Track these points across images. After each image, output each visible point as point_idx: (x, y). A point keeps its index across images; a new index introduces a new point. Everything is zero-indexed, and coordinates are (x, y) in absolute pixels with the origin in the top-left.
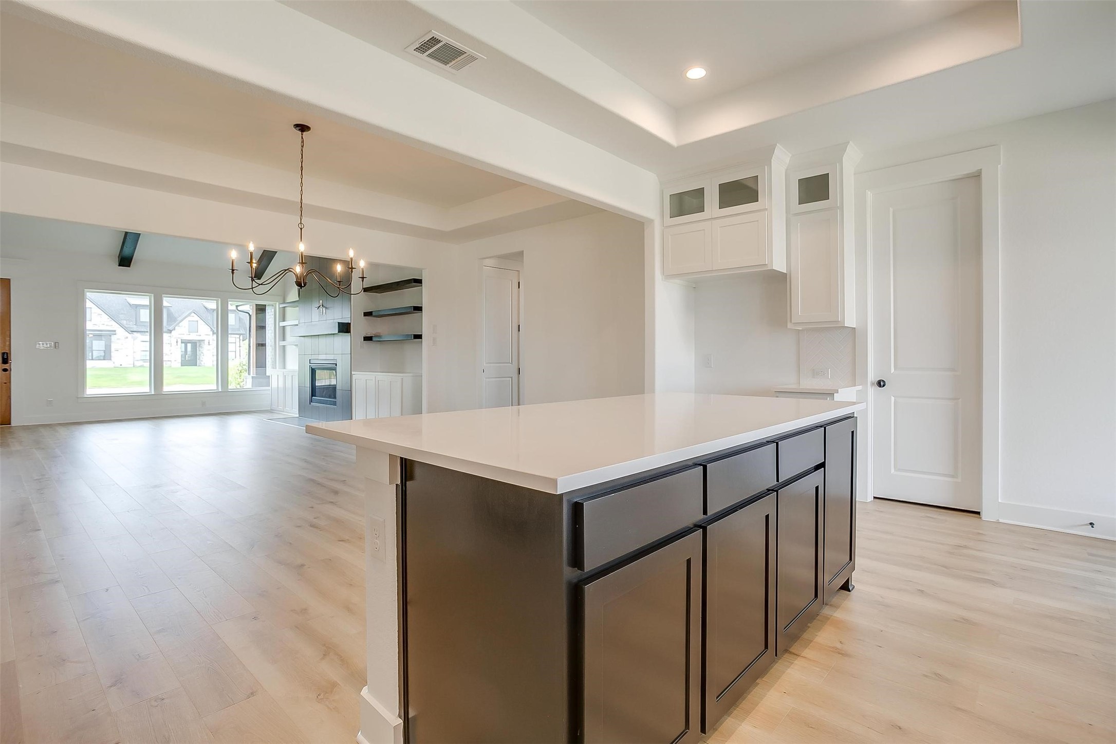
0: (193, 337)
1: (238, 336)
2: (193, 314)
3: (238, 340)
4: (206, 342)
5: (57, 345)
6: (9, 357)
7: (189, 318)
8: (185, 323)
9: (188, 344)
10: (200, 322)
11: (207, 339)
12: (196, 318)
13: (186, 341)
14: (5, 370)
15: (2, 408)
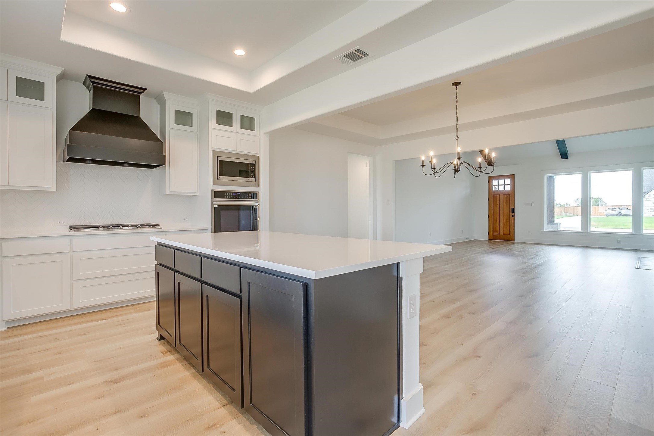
6: (514, 209)
14: (513, 216)
15: (512, 233)
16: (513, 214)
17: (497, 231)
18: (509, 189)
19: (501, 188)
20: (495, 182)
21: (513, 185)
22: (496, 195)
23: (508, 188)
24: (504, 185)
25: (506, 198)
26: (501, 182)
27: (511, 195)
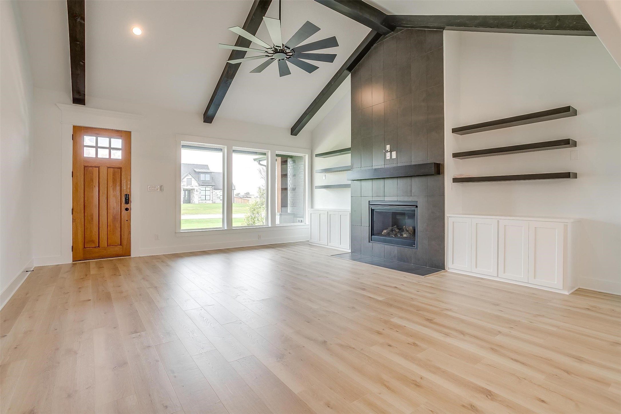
0: (189, 187)
1: (211, 187)
2: (189, 175)
3: (211, 189)
4: (195, 190)
5: (162, 188)
6: (130, 198)
7: (186, 177)
8: (185, 180)
9: (186, 191)
10: (193, 179)
11: (196, 188)
12: (190, 177)
13: (185, 190)
14: (127, 209)
15: (125, 242)
16: (127, 206)
17: (93, 242)
18: (120, 158)
19: (103, 154)
20: (88, 140)
21: (127, 149)
22: (91, 167)
23: (117, 155)
24: (110, 148)
25: (114, 174)
26: (103, 141)
27: (123, 170)
